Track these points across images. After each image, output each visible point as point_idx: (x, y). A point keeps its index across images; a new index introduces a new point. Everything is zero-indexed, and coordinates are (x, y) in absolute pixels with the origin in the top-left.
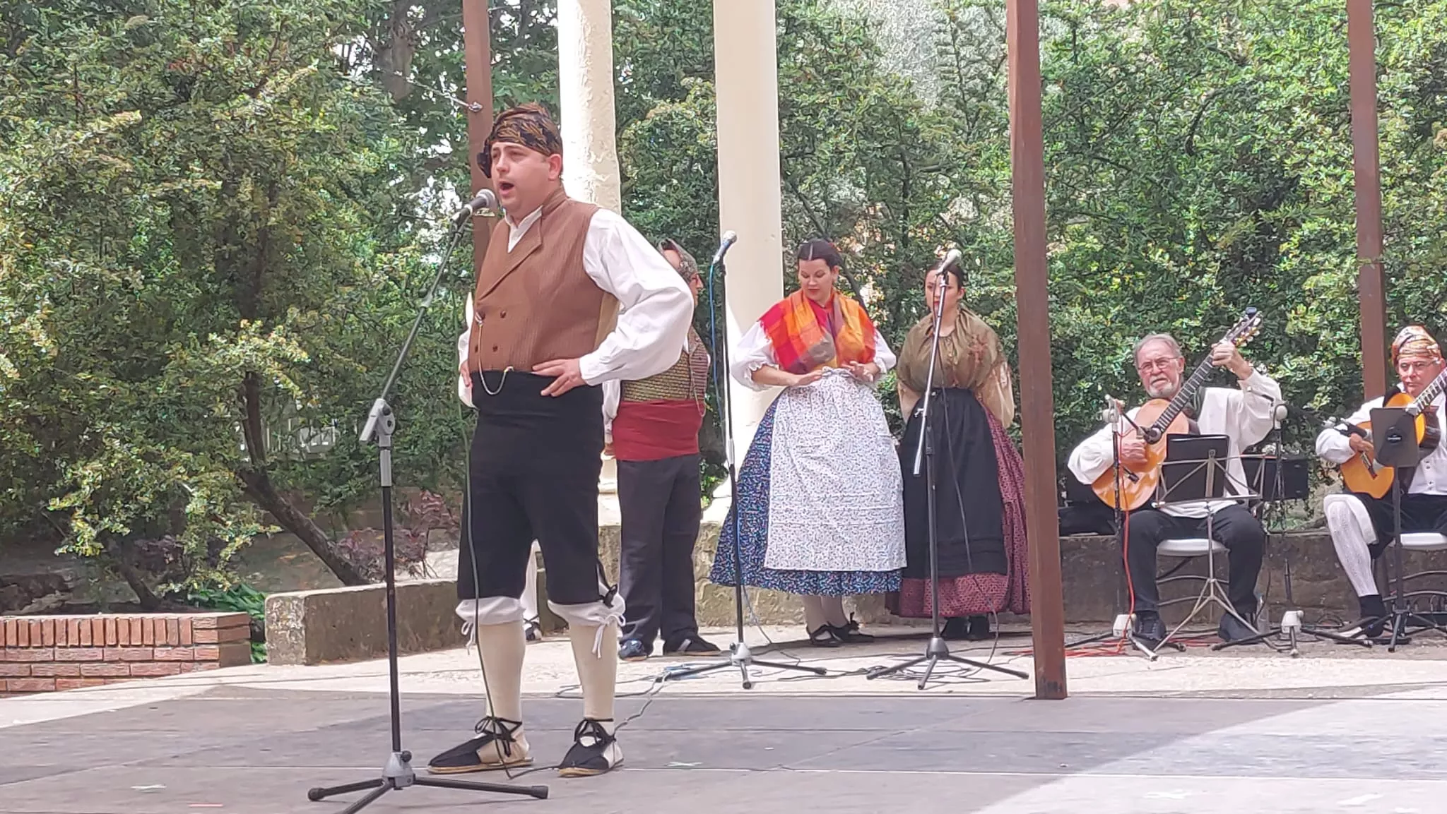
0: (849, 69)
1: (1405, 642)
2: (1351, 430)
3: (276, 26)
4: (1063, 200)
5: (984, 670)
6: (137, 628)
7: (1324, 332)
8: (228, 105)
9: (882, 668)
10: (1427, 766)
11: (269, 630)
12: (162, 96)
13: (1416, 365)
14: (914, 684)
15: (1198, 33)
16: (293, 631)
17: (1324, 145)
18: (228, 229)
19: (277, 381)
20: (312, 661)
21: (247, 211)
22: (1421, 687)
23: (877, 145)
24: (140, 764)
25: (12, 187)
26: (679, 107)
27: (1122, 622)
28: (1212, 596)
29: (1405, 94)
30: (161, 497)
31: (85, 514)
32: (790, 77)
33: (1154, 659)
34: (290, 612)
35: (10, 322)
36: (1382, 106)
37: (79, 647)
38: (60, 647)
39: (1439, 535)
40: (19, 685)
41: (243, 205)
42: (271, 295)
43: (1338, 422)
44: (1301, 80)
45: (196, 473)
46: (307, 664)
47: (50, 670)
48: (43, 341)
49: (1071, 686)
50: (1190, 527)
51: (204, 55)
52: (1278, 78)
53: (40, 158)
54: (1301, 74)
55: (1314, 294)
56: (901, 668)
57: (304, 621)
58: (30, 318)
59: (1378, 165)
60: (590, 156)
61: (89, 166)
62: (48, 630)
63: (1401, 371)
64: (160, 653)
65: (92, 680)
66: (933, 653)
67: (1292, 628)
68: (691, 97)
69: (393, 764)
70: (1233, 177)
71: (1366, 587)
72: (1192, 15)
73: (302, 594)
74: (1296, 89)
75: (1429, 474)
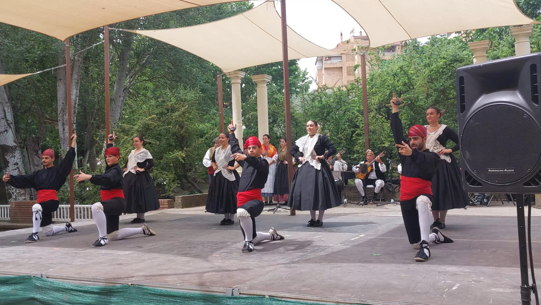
0: (283, 106)
2: (357, 167)
3: (184, 100)
4: (324, 127)
5: (287, 210)
7: (360, 150)
8: (174, 113)
9: (270, 209)
11: (176, 202)
13: (370, 156)
14: (274, 212)
16: (180, 202)
17: (360, 118)
20: (183, 207)
29: (376, 109)
34: (179, 199)
39: (372, 185)
43: (355, 166)
45: (168, 175)
49: (296, 213)
52: (355, 106)
54: (358, 106)
55: (359, 143)
56: (273, 209)
57: (181, 201)
61: (151, 124)
63: (367, 157)
66: (278, 207)
71: (363, 195)
73: (181, 196)
74: (357, 108)
75: (372, 176)
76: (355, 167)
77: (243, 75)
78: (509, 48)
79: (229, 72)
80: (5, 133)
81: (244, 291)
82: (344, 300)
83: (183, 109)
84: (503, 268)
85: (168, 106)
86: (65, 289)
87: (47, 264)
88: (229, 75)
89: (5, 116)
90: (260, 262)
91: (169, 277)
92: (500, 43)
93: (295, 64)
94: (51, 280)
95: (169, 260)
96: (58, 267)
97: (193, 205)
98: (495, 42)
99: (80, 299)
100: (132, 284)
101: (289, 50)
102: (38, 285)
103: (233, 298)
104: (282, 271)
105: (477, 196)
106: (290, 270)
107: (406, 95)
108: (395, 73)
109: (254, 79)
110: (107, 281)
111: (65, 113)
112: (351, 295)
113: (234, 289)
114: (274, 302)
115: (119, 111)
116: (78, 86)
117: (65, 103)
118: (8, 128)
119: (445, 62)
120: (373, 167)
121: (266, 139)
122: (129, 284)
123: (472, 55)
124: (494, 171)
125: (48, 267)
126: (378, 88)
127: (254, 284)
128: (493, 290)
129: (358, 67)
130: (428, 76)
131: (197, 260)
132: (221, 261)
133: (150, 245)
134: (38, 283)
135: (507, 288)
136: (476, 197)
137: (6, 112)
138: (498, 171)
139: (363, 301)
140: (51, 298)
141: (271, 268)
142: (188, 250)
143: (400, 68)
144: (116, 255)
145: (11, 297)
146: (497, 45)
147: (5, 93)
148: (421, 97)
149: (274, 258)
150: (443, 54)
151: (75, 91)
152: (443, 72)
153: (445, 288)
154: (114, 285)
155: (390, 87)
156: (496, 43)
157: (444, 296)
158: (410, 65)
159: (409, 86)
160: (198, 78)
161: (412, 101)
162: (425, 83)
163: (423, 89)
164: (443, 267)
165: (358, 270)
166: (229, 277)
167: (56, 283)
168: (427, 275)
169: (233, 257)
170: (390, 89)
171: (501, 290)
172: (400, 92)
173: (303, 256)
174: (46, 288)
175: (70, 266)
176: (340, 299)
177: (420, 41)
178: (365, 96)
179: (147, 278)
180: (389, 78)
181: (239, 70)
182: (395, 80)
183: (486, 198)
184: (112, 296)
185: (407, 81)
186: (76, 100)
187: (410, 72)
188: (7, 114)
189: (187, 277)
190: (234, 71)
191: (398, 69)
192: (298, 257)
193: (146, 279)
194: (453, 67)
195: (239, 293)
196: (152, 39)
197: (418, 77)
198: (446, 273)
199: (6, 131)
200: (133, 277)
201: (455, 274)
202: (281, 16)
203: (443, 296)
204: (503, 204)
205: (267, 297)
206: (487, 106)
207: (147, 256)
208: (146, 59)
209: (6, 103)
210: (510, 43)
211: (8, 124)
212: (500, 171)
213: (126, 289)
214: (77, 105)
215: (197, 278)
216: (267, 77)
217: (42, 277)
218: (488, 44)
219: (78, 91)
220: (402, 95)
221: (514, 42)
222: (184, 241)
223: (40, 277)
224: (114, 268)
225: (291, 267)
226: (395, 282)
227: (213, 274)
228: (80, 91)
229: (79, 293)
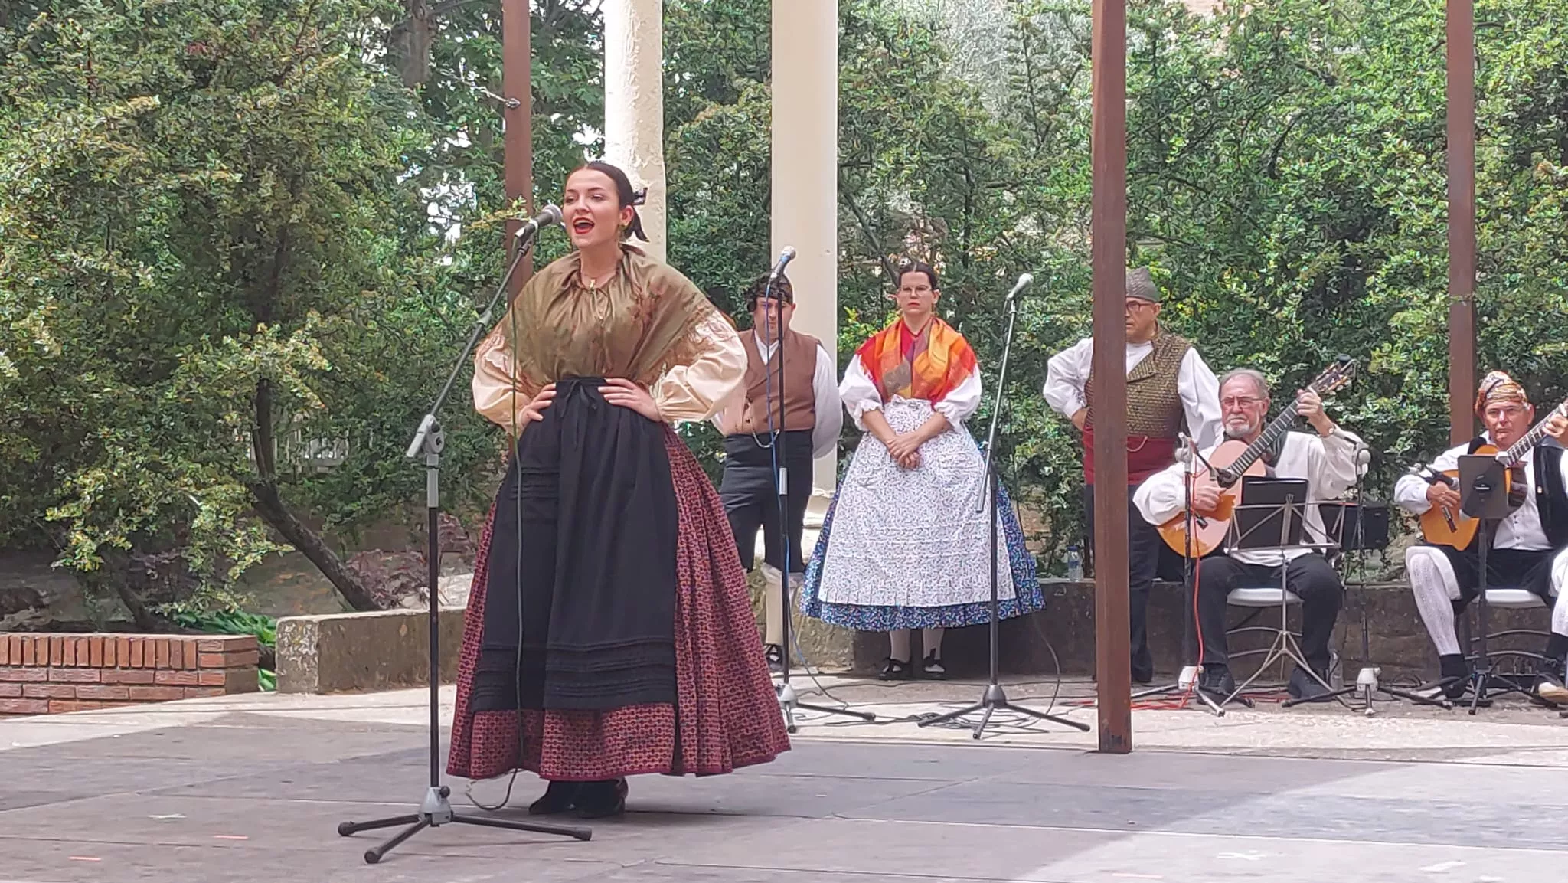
0: (913, 75)
1: (1487, 705)
2: (1437, 477)
4: (1135, 222)
5: (1043, 720)
6: (138, 649)
7: (1410, 372)
8: (250, 93)
9: (934, 715)
10: (1512, 834)
11: (280, 655)
12: (179, 80)
13: (1509, 411)
14: (969, 734)
15: (1286, 49)
16: (305, 657)
17: (1416, 173)
18: (245, 226)
19: (295, 390)
20: (325, 689)
21: (267, 208)
22: (1504, 751)
23: (940, 156)
24: (154, 793)
25: (18, 173)
26: (730, 110)
27: (1188, 675)
28: (1285, 649)
29: (1503, 122)
30: (164, 509)
31: (85, 525)
32: (849, 81)
33: (1222, 714)
34: (303, 637)
35: (10, 317)
36: (1479, 133)
37: (74, 667)
38: (55, 667)
39: (1525, 592)
40: (10, 705)
41: (264, 201)
42: (290, 297)
43: (1421, 468)
44: (1394, 103)
45: (205, 485)
46: (319, 693)
47: (43, 691)
48: (45, 339)
49: (1136, 739)
50: (1263, 576)
51: (228, 38)
52: (1369, 100)
53: (49, 143)
54: (1394, 96)
55: (1401, 331)
56: (954, 715)
57: (318, 646)
58: (33, 314)
59: (1474, 196)
60: (635, 159)
61: (100, 153)
62: (42, 649)
63: (1489, 417)
64: (162, 677)
65: (88, 703)
66: (990, 701)
67: (1368, 686)
68: (742, 100)
69: (431, 800)
70: (1318, 204)
71: (1449, 646)
72: (1281, 29)
73: (316, 618)
74: (1389, 113)
75: (1518, 529)
76: (1426, 473)
97: (379, 677)
120: (1523, 480)
121: (920, 289)
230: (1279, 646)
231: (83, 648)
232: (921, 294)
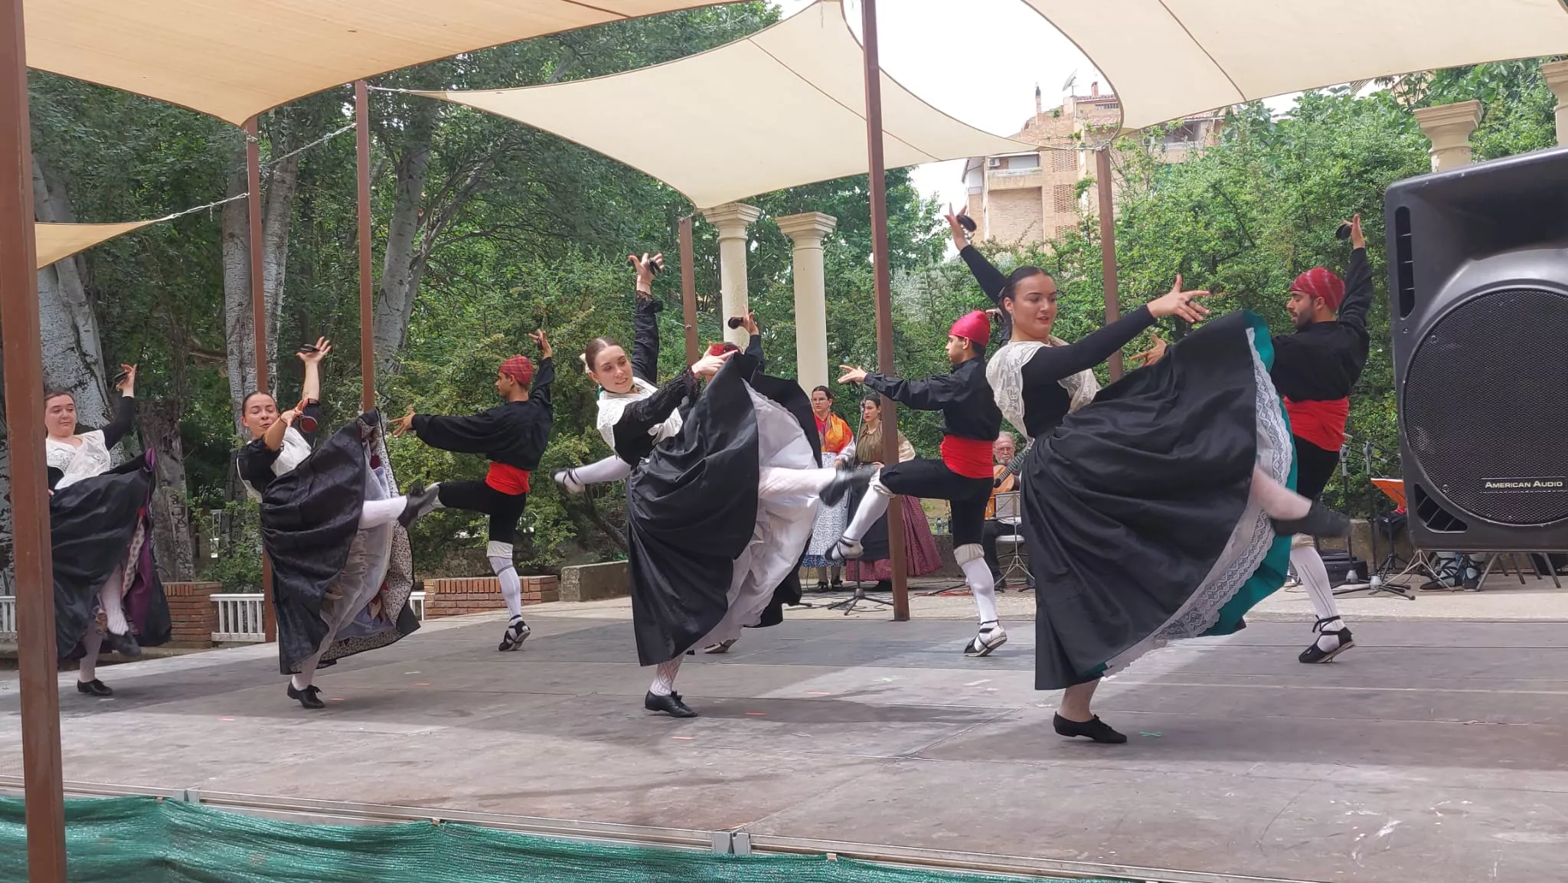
0: (870, 303)
3: (583, 290)
5: (885, 605)
9: (835, 604)
11: (563, 584)
14: (844, 612)
16: (574, 585)
20: (583, 599)
28: (1017, 565)
34: (573, 575)
37: (479, 593)
38: (470, 593)
40: (451, 611)
46: (581, 601)
47: (466, 604)
49: (912, 614)
54: (1091, 299)
56: (844, 604)
57: (579, 580)
61: (490, 360)
62: (464, 585)
65: (484, 609)
66: (858, 596)
73: (578, 567)
74: (1088, 307)
77: (752, 214)
78: (1538, 122)
79: (712, 209)
80: (79, 389)
81: (765, 840)
82: (1059, 866)
83: (582, 315)
84: (1527, 772)
85: (538, 307)
86: (252, 834)
87: (202, 762)
88: (714, 215)
89: (78, 341)
90: (812, 757)
91: (548, 799)
92: (1509, 111)
93: (903, 180)
94: (214, 808)
95: (547, 751)
96: (233, 771)
97: (612, 592)
98: (1495, 106)
99: (296, 864)
100: (442, 821)
101: (887, 140)
102: (177, 822)
103: (732, 860)
104: (876, 783)
105: (1446, 561)
106: (897, 778)
107: (1230, 267)
108: (1199, 202)
109: (785, 226)
110: (372, 810)
111: (247, 331)
112: (1076, 853)
113: (735, 835)
114: (853, 873)
115: (400, 325)
116: (281, 253)
117: (246, 303)
118: (87, 376)
119: (1348, 169)
121: (821, 399)
122: (434, 818)
123: (1428, 145)
124: (1501, 485)
125: (203, 771)
126: (1147, 246)
127: (794, 821)
128: (1500, 836)
129: (1089, 185)
130: (1297, 208)
131: (628, 751)
132: (695, 753)
133: (491, 707)
134: (177, 819)
135: (1542, 830)
136: (1443, 563)
137: (81, 330)
138: (1513, 485)
139: (1114, 871)
140: (214, 860)
141: (841, 774)
142: (601, 721)
143: (1214, 186)
144: (397, 737)
145: (102, 859)
146: (1501, 115)
147: (77, 276)
148: (1275, 272)
149: (848, 745)
150: (1342, 144)
151: (273, 269)
152: (1340, 197)
153: (1357, 833)
154: (391, 824)
155: (1184, 244)
156: (1500, 110)
157: (1354, 854)
158: (1243, 178)
159: (1240, 239)
160: (622, 226)
161: (1250, 283)
162: (1287, 231)
163: (1283, 246)
164: (1350, 770)
165: (1099, 780)
166: (721, 799)
167: (228, 816)
168: (1302, 795)
169: (731, 742)
170: (1183, 249)
171: (1523, 837)
172: (1214, 258)
173: (934, 737)
174: (199, 831)
175: (267, 769)
176: (1045, 865)
177: (1272, 107)
178: (1111, 270)
179: (485, 802)
180: (1182, 217)
181: (741, 201)
182: (1197, 222)
183: (1471, 566)
184: (386, 853)
185: (1234, 225)
186: (277, 294)
187: (1243, 197)
188: (83, 335)
189: (599, 800)
190: (728, 205)
191: (1207, 191)
192: (919, 742)
193: (480, 805)
194: (1371, 181)
195: (749, 846)
196: (490, 116)
197: (1266, 211)
198: (1357, 787)
199: (81, 384)
200: (444, 800)
201: (1385, 791)
202: (861, 42)
203: (1349, 854)
204: (1523, 583)
205: (831, 856)
206: (1479, 294)
207: (483, 739)
208: (473, 173)
209: (81, 305)
210: (1540, 109)
211: (88, 366)
212: (1521, 485)
213: (427, 833)
214: (280, 309)
215: (628, 803)
216: (824, 221)
217: (187, 799)
218: (1476, 114)
219: (283, 269)
220: (1220, 268)
221: (1552, 106)
222: (588, 696)
223: (182, 799)
224: (392, 775)
225: (897, 772)
226: (1205, 815)
227: (675, 792)
228: (287, 268)
229: (291, 847)
230: (1015, 563)
231: (481, 584)
232: (821, 402)
